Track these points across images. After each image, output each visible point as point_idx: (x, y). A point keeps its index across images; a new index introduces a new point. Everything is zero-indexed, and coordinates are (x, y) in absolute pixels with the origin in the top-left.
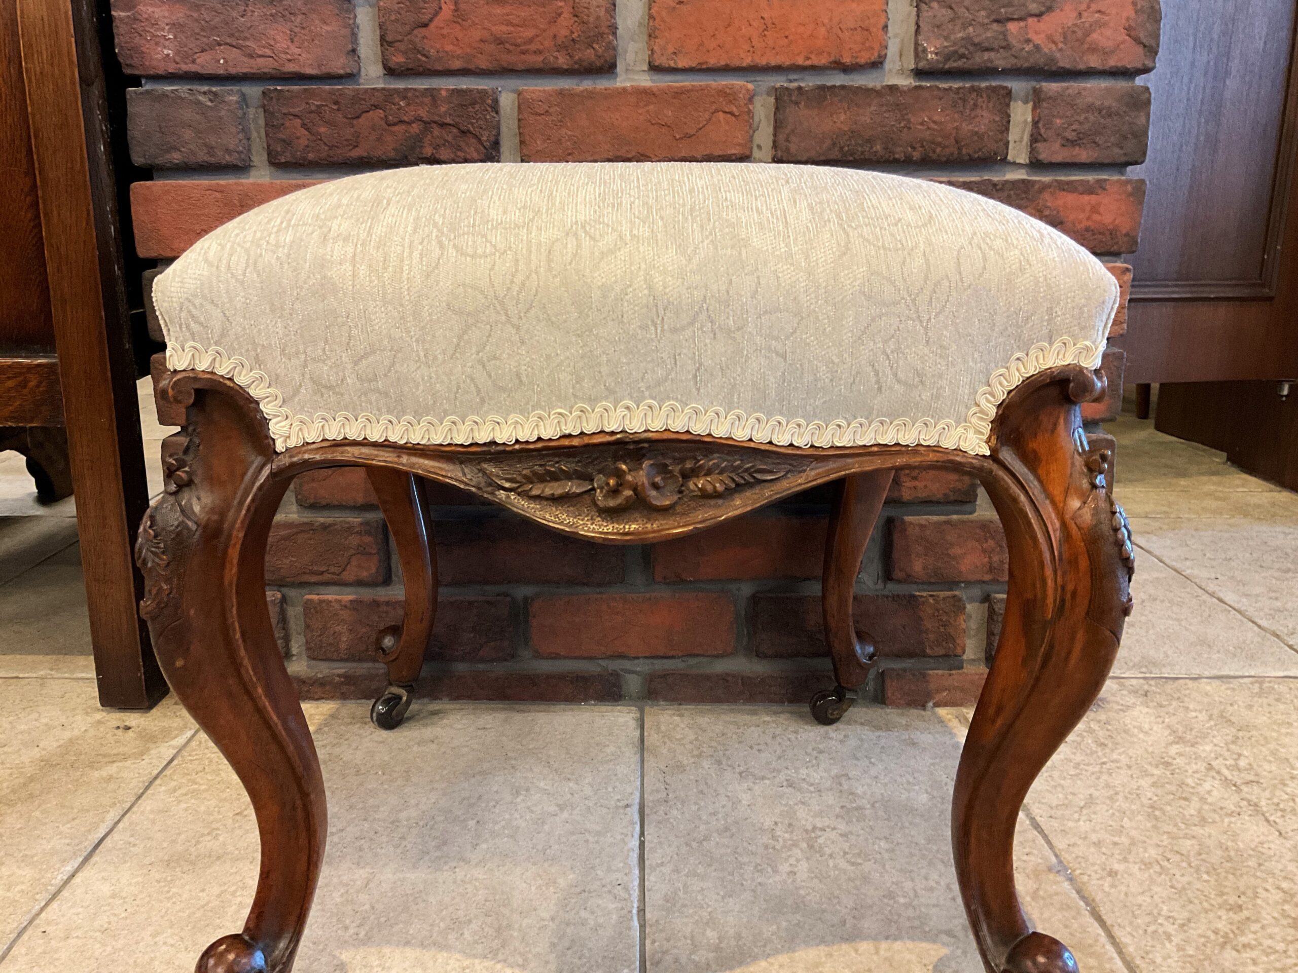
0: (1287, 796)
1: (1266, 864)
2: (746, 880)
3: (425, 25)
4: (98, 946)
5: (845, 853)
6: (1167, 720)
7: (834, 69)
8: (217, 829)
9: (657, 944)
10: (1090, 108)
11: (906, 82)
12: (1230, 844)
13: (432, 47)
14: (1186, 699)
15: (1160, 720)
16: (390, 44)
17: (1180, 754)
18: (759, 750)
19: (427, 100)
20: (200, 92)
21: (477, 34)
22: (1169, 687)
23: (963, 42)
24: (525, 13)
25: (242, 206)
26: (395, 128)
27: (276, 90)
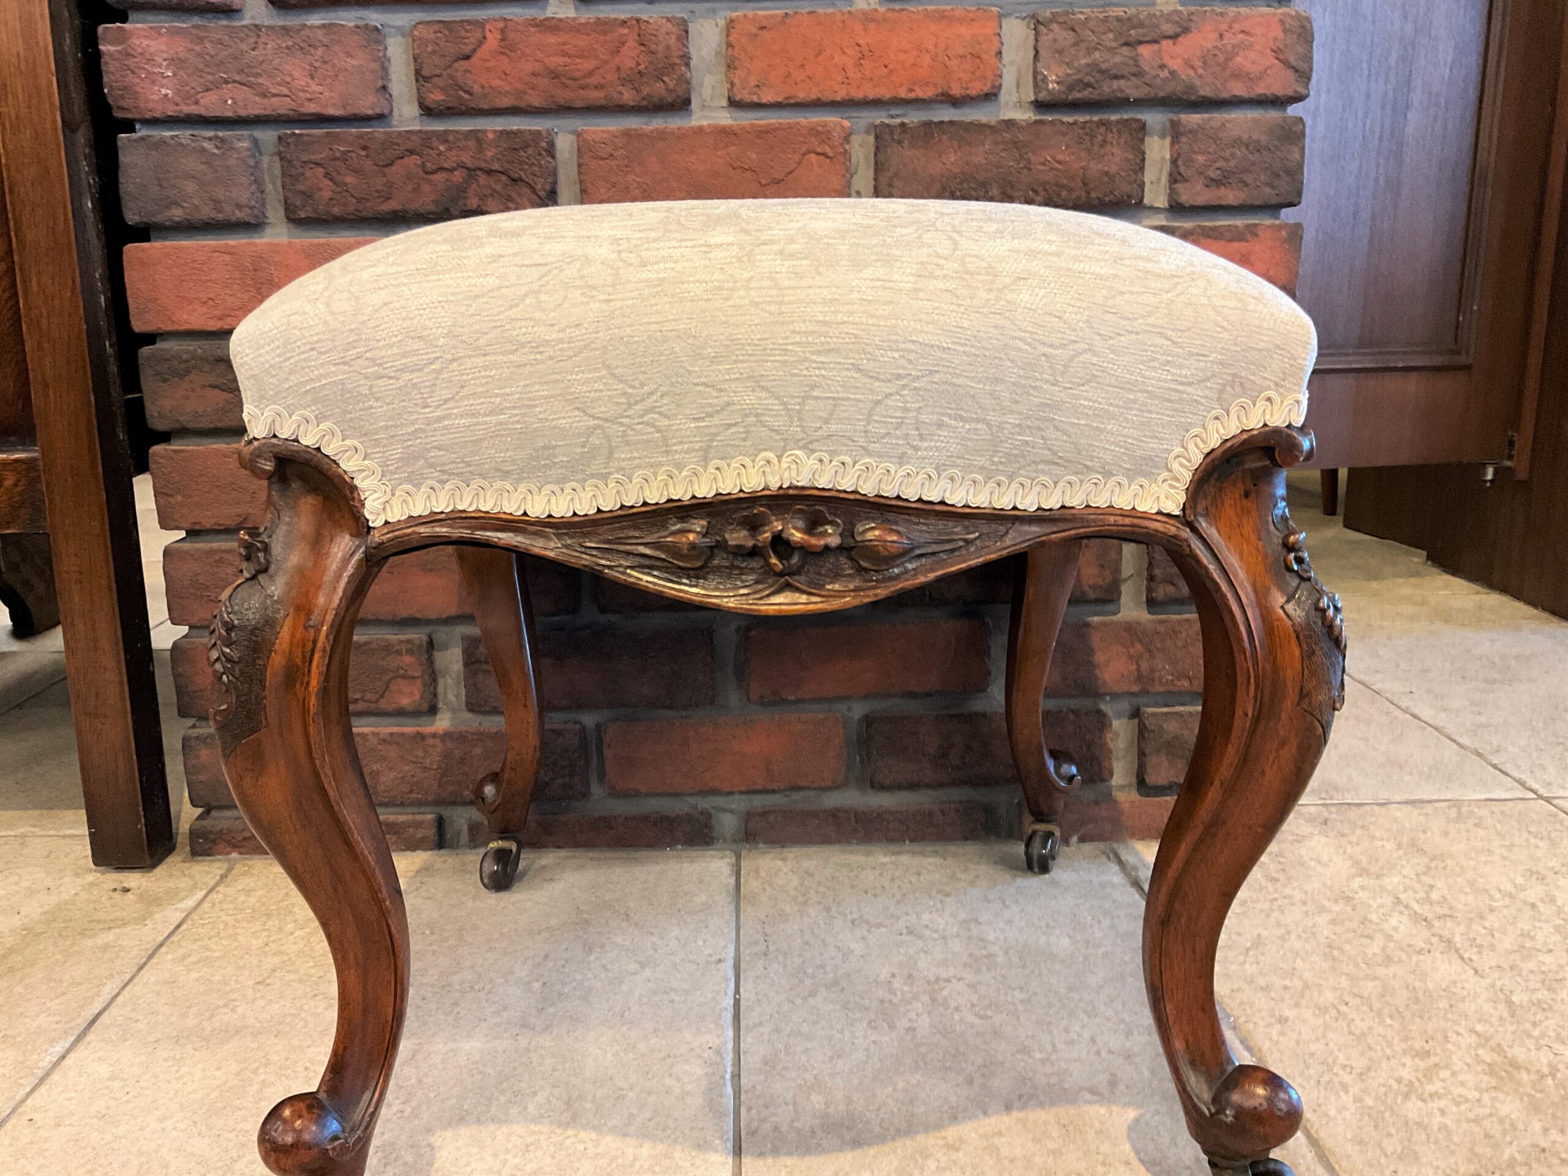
0: (1484, 931)
1: (1460, 1005)
2: (857, 1038)
3: (467, 57)
4: (96, 1133)
5: (973, 1005)
6: (1349, 851)
7: (941, 102)
8: (234, 1000)
9: (754, 1111)
10: (1238, 142)
11: (1025, 115)
12: (1417, 984)
13: (475, 82)
14: (1372, 827)
15: (1342, 850)
16: (426, 79)
17: (1363, 888)
18: (875, 895)
19: (471, 144)
20: (204, 138)
21: (528, 67)
22: (1353, 814)
23: (1089, 69)
24: (583, 42)
25: (255, 270)
26: (435, 177)
27: (294, 134)
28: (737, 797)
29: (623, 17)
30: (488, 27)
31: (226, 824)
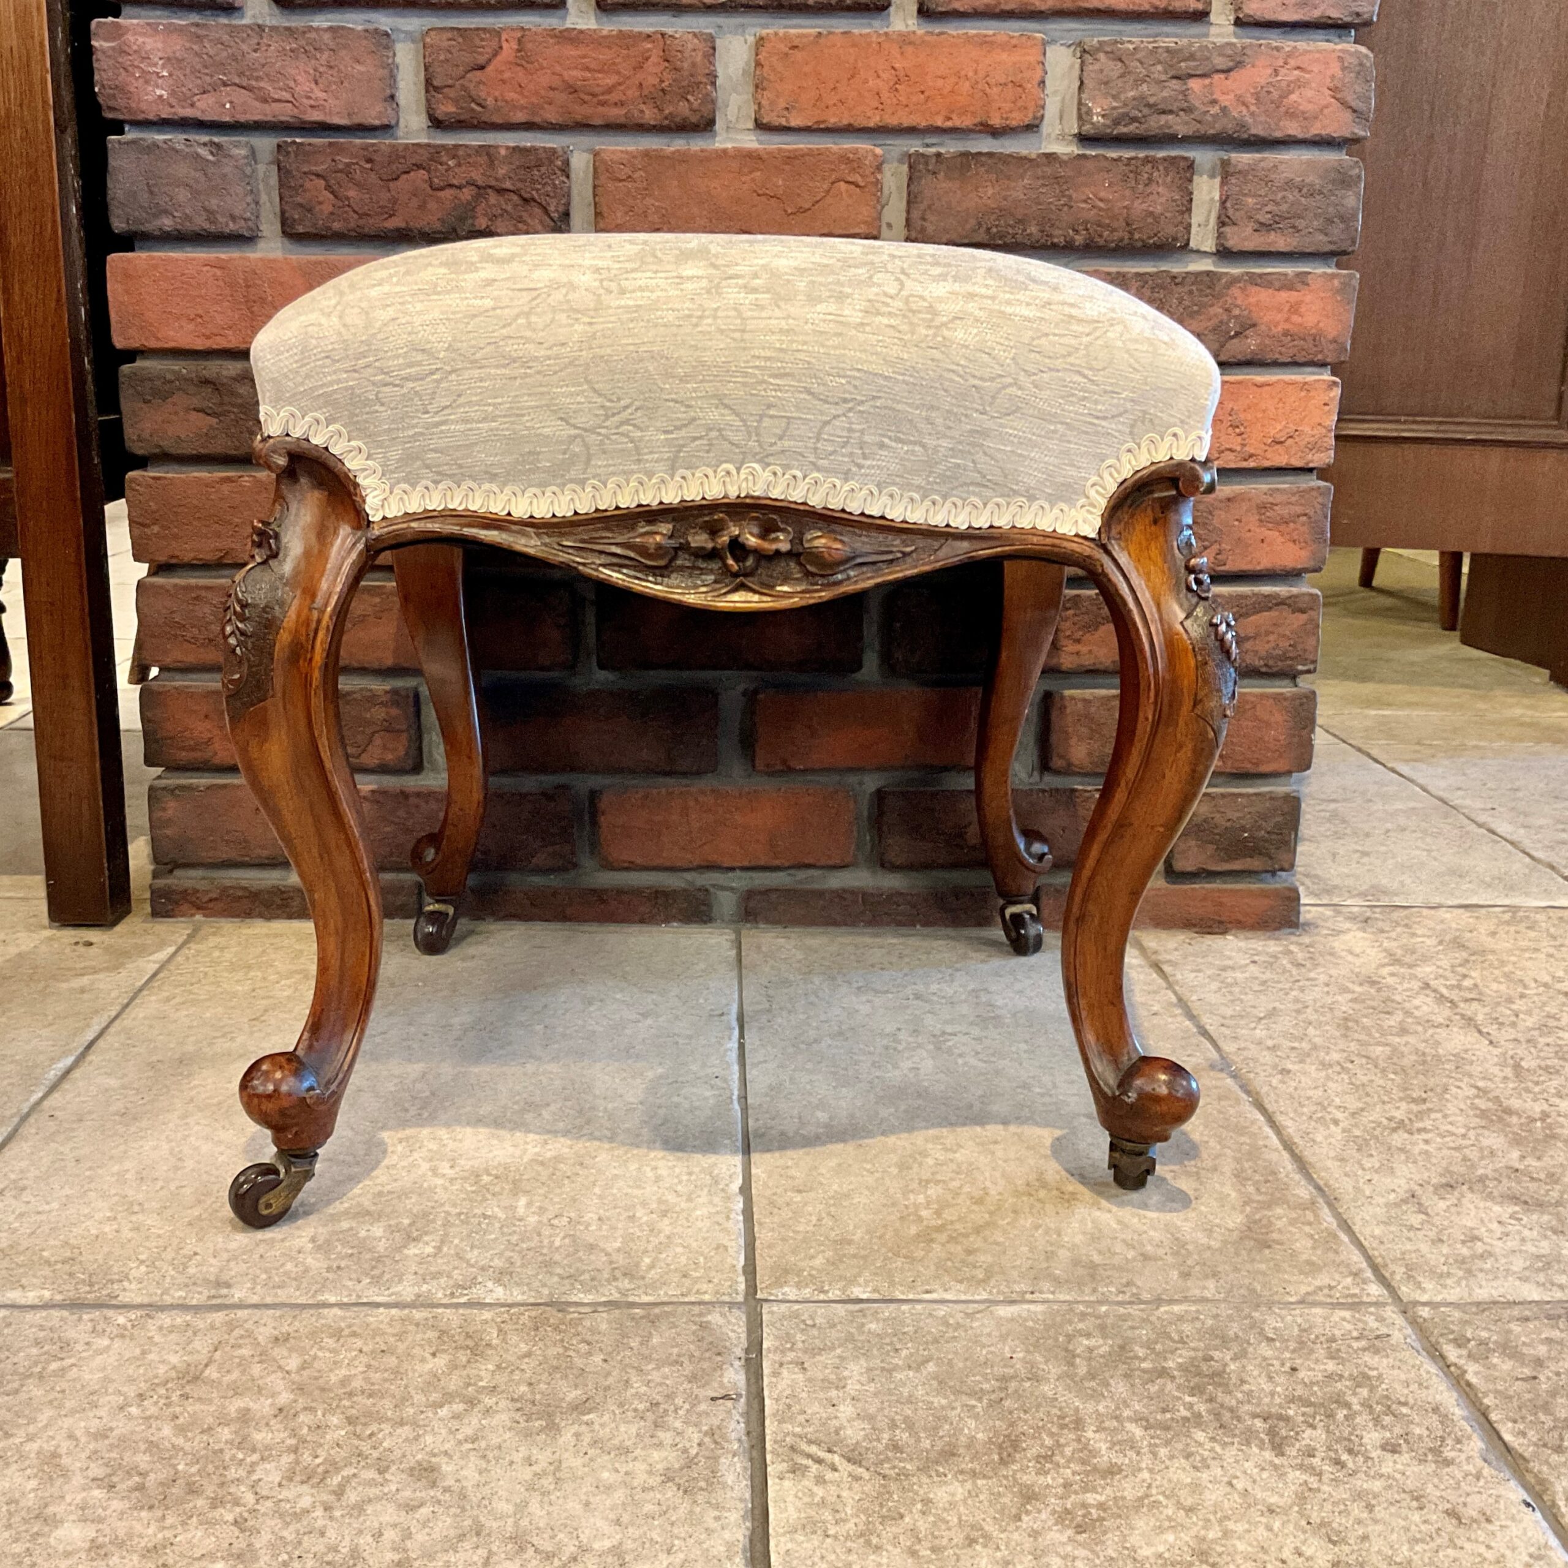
0: (1509, 1012)
1: (1467, 1067)
2: (861, 1074)
3: (482, 68)
6: (1385, 944)
7: (980, 132)
8: (232, 1032)
9: (761, 1122)
10: (1289, 184)
11: (1067, 149)
12: (1428, 1050)
13: (489, 94)
14: (1415, 926)
15: (1377, 944)
16: (437, 89)
18: (882, 969)
19: (483, 160)
20: (199, 144)
21: (544, 79)
22: (1397, 915)
23: (1136, 102)
24: (605, 55)
25: (248, 286)
26: (441, 194)
27: (294, 142)
28: (738, 873)
29: (650, 30)
30: (504, 36)
31: (188, 884)
